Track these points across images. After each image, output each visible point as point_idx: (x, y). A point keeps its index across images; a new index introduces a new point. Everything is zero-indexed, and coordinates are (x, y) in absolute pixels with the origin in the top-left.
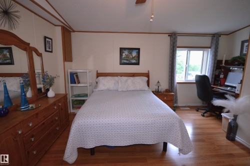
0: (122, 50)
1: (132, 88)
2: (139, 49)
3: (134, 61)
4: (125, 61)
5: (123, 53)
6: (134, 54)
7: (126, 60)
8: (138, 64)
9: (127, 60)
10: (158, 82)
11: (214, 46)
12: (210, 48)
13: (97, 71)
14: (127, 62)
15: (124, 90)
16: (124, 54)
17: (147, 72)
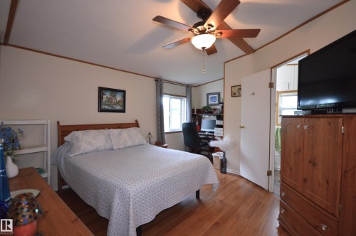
0: (102, 90)
1: (130, 144)
2: (124, 92)
3: (118, 108)
4: (106, 107)
5: (103, 94)
6: (119, 97)
7: (107, 105)
8: (123, 111)
9: (110, 106)
10: (150, 134)
11: (189, 96)
12: (185, 97)
13: (58, 122)
14: (110, 108)
15: (121, 147)
16: (104, 97)
17: (135, 122)
